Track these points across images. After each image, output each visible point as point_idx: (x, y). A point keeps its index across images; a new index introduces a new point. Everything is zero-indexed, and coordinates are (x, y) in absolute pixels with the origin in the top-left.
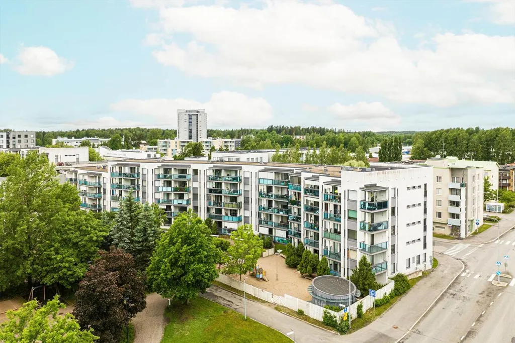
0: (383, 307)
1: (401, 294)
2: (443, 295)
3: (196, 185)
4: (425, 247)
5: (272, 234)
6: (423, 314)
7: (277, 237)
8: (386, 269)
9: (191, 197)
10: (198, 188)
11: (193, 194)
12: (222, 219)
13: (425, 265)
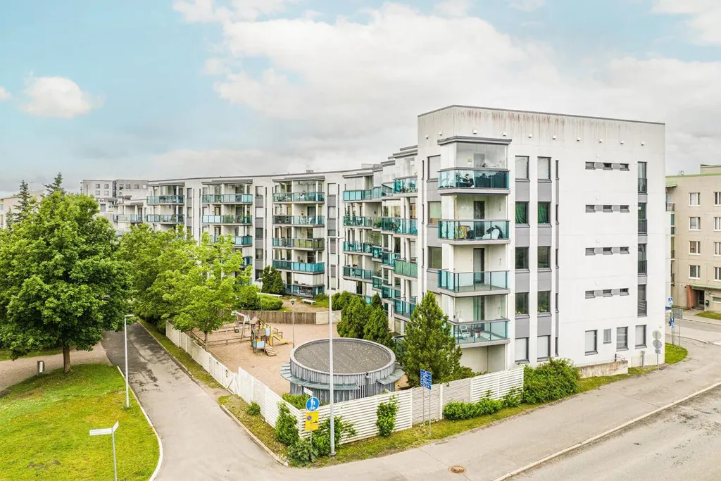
0: (467, 422)
1: (539, 401)
2: (658, 415)
3: (261, 213)
4: (643, 311)
5: (361, 293)
6: (565, 451)
7: (368, 297)
8: (506, 338)
9: (253, 232)
10: (262, 218)
11: (256, 228)
12: (290, 269)
13: (643, 352)
